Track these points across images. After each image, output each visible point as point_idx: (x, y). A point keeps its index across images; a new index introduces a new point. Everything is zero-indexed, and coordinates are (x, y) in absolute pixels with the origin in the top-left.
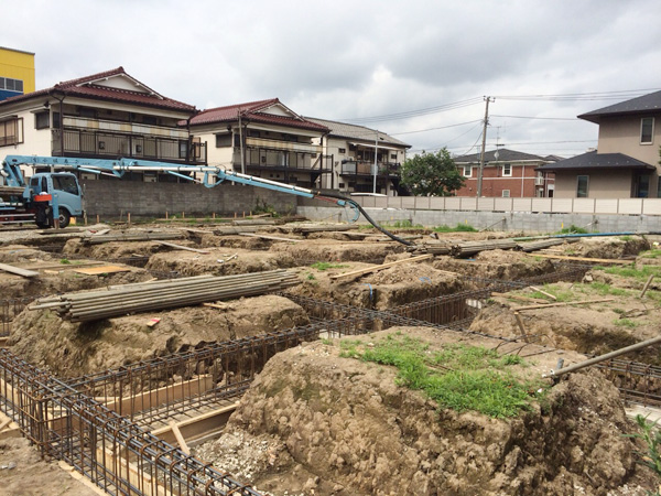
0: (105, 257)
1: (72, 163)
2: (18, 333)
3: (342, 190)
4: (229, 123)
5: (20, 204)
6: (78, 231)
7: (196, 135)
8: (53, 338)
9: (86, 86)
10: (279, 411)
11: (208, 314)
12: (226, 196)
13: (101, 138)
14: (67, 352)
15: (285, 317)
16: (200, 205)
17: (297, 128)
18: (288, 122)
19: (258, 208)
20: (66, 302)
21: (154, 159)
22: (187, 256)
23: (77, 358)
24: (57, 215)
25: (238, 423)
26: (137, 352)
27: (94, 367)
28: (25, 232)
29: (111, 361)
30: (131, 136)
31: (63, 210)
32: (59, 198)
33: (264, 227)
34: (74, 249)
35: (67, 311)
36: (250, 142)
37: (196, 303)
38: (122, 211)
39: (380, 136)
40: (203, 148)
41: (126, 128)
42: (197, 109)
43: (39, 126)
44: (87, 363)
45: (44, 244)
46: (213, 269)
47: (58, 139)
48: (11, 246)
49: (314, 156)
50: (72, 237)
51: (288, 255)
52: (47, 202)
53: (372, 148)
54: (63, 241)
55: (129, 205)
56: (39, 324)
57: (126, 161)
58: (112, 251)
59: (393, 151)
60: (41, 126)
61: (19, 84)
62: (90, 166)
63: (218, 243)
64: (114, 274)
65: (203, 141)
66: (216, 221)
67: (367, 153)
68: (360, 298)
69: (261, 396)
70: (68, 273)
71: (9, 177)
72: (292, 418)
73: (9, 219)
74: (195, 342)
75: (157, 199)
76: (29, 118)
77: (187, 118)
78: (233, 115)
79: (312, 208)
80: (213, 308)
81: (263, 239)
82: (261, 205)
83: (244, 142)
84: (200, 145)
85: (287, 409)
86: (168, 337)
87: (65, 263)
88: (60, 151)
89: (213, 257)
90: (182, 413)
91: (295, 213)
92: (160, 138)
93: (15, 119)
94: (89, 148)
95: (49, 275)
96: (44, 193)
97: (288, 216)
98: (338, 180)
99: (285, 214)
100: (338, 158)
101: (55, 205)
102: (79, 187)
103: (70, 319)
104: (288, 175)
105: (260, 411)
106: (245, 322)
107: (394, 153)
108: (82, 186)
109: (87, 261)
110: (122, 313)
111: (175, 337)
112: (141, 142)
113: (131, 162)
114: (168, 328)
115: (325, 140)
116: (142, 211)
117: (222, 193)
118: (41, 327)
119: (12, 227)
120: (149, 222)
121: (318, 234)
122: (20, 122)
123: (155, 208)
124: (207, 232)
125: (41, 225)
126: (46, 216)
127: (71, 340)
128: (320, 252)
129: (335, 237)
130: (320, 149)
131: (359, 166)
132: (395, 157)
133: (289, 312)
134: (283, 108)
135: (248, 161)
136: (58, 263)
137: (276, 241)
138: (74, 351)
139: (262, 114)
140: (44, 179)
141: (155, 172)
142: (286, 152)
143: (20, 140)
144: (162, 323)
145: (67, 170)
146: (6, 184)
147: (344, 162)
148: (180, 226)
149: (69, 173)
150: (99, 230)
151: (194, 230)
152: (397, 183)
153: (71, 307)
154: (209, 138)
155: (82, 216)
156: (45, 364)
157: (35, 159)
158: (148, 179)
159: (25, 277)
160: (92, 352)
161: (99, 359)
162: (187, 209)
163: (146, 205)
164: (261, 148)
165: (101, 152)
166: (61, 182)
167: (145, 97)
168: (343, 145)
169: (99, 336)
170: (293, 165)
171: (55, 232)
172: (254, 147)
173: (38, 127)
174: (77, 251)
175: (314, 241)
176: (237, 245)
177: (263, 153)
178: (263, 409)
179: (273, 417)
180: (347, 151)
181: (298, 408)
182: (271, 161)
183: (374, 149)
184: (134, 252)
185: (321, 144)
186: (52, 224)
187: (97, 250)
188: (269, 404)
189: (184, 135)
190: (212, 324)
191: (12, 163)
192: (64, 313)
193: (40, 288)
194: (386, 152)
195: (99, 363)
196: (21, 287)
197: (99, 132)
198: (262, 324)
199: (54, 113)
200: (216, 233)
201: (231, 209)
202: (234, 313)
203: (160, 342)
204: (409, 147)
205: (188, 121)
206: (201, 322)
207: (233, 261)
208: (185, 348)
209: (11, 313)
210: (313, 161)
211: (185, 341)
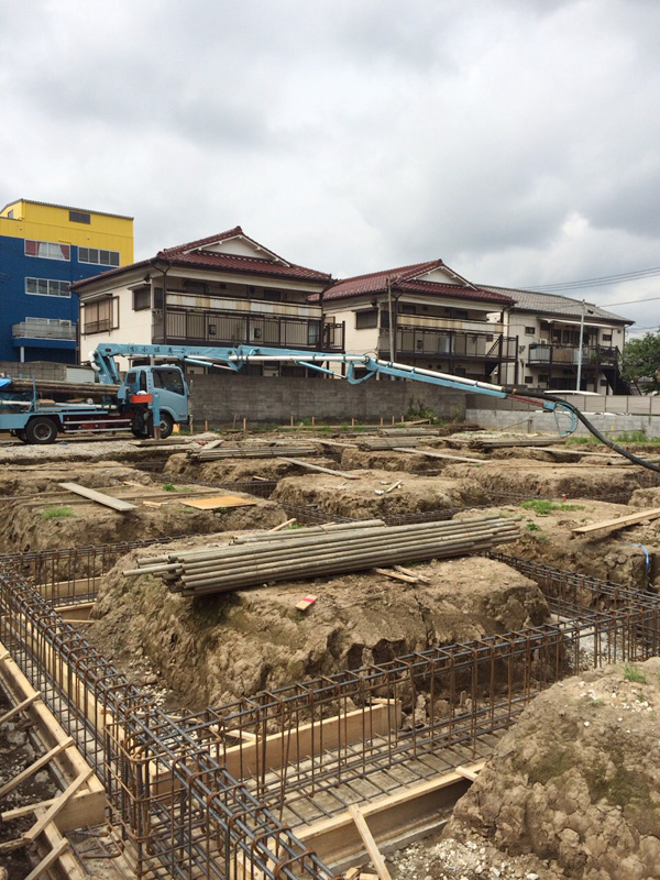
0: (217, 481)
1: (178, 352)
2: (107, 600)
3: (529, 386)
4: (373, 295)
5: (113, 407)
6: (183, 443)
7: (330, 314)
8: (155, 614)
9: (196, 252)
10: (559, 817)
11: (387, 589)
12: (369, 395)
13: (212, 320)
14: (174, 639)
15: (512, 601)
16: (333, 407)
17: (467, 299)
18: (454, 292)
19: (412, 412)
20: (177, 565)
21: (277, 345)
22: (329, 484)
23: (190, 651)
24: (157, 421)
25: (472, 822)
26: (282, 652)
27: (216, 669)
28: (119, 443)
29: (241, 663)
30: (250, 316)
31: (165, 414)
32: (161, 398)
33: (423, 439)
34: (179, 468)
35: (178, 578)
36: (402, 320)
37: (364, 569)
38: (236, 416)
39: (587, 308)
40: (338, 331)
41: (243, 306)
42: (334, 277)
43: (138, 306)
44: (204, 660)
45: (140, 459)
46: (370, 504)
47: (160, 323)
48: (102, 463)
49: (489, 338)
50: (175, 451)
51: (475, 484)
52: (146, 404)
53: (574, 326)
54: (165, 455)
55: (243, 407)
56: (135, 588)
57: (245, 348)
58: (227, 472)
59: (606, 329)
60: (140, 305)
61: (115, 257)
62: (200, 356)
63: (365, 462)
64: (234, 508)
65: (339, 321)
66: (356, 429)
67: (567, 333)
68: (627, 568)
69: (517, 778)
70: (174, 505)
71: (101, 372)
72: (590, 838)
73: (100, 426)
74: (372, 641)
75: (280, 400)
76: (125, 296)
77: (320, 290)
78: (380, 285)
79: (490, 412)
80: (392, 579)
81: (428, 458)
82: (416, 407)
83: (395, 320)
84: (335, 326)
85: (577, 816)
86: (329, 630)
87: (168, 489)
88: (162, 338)
89: (365, 485)
90: (361, 777)
91: (463, 419)
92: (286, 319)
93: (109, 298)
94: (196, 333)
95: (148, 509)
96: (143, 392)
97: (454, 423)
98: (524, 372)
99: (449, 419)
100: (525, 341)
101: (155, 408)
102: (185, 384)
103: (180, 589)
104: (456, 364)
105: (518, 809)
106: (448, 606)
107: (608, 332)
108: (189, 384)
109: (197, 488)
110: (255, 583)
111: (340, 629)
112: (260, 324)
113: (251, 350)
114: (328, 614)
115: (506, 315)
116: (260, 416)
117: (364, 391)
118: (138, 593)
119: (103, 436)
120: (269, 430)
121: (508, 451)
122: (115, 302)
123: (277, 412)
124: (347, 445)
125: (138, 435)
126: (144, 422)
127: (182, 621)
128: (521, 480)
129: (532, 456)
130: (499, 328)
131: (556, 351)
132: (608, 338)
133: (517, 592)
134: (448, 273)
135: (399, 347)
136: (158, 490)
137: (446, 461)
138: (186, 638)
139: (419, 282)
140: (143, 373)
141: (276, 363)
142: (451, 333)
143: (115, 325)
144: (319, 606)
145: (170, 362)
146: (97, 381)
147: (532, 347)
148: (310, 437)
149: (173, 366)
150: (206, 442)
151: (330, 442)
152: (613, 376)
153: (183, 573)
154: (346, 317)
155: (187, 422)
156: (144, 654)
157: (133, 349)
158: (267, 373)
159: (117, 511)
160: (213, 644)
161: (223, 657)
162: (318, 412)
163: (266, 408)
164: (417, 328)
165: (212, 339)
166: (163, 378)
167: (268, 264)
168: (531, 322)
169: (222, 619)
170: (461, 351)
171: (156, 445)
172: (406, 327)
173: (137, 308)
174: (182, 471)
175: (506, 462)
176: (393, 465)
177: (419, 336)
178: (525, 806)
179: (546, 826)
180: (537, 331)
181: (602, 820)
182: (430, 347)
183: (579, 327)
184: (255, 473)
185: (502, 320)
186: (150, 434)
187: (208, 470)
188: (537, 798)
189: (316, 313)
190: (397, 609)
191: (105, 354)
192: (172, 580)
193: (137, 528)
194: (596, 331)
195: (224, 664)
196: (113, 526)
197: (210, 312)
198: (476, 611)
199: (156, 289)
200: (362, 447)
201: (375, 412)
202: (429, 590)
203: (317, 639)
204: (631, 323)
205: (321, 295)
206: (378, 604)
207: (397, 492)
208: (356, 650)
209: (98, 563)
210: (489, 345)
211: (357, 639)
